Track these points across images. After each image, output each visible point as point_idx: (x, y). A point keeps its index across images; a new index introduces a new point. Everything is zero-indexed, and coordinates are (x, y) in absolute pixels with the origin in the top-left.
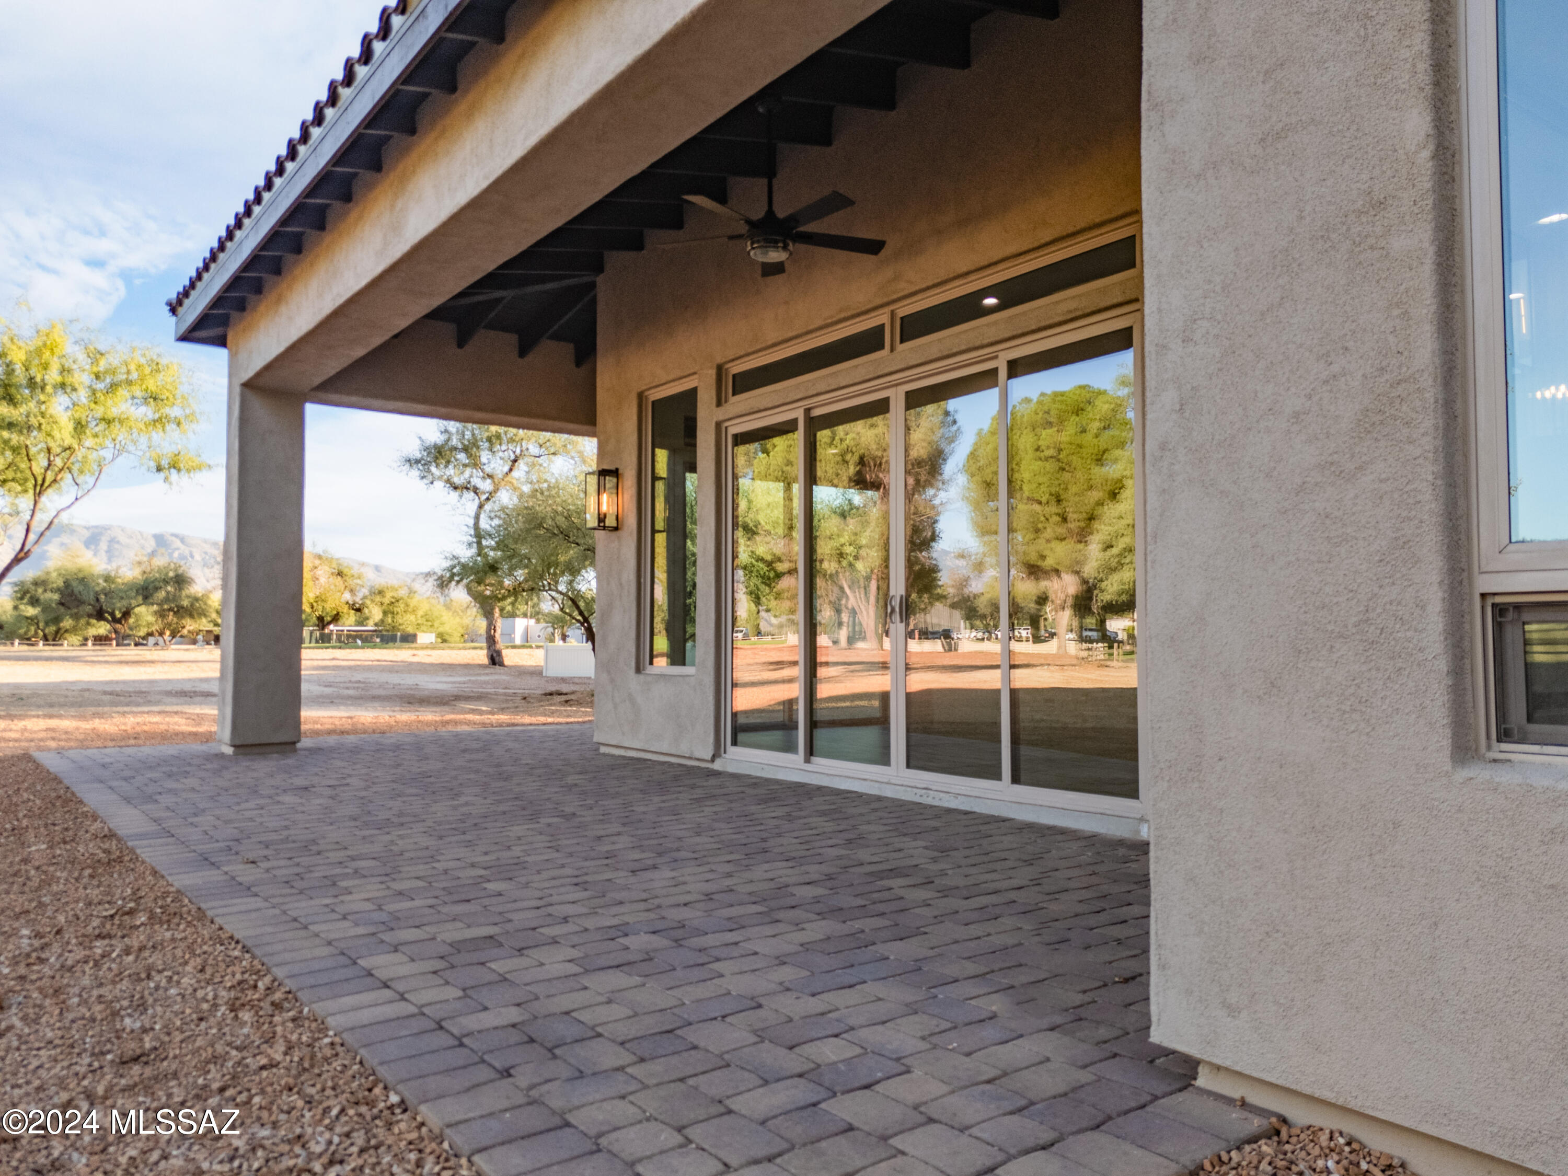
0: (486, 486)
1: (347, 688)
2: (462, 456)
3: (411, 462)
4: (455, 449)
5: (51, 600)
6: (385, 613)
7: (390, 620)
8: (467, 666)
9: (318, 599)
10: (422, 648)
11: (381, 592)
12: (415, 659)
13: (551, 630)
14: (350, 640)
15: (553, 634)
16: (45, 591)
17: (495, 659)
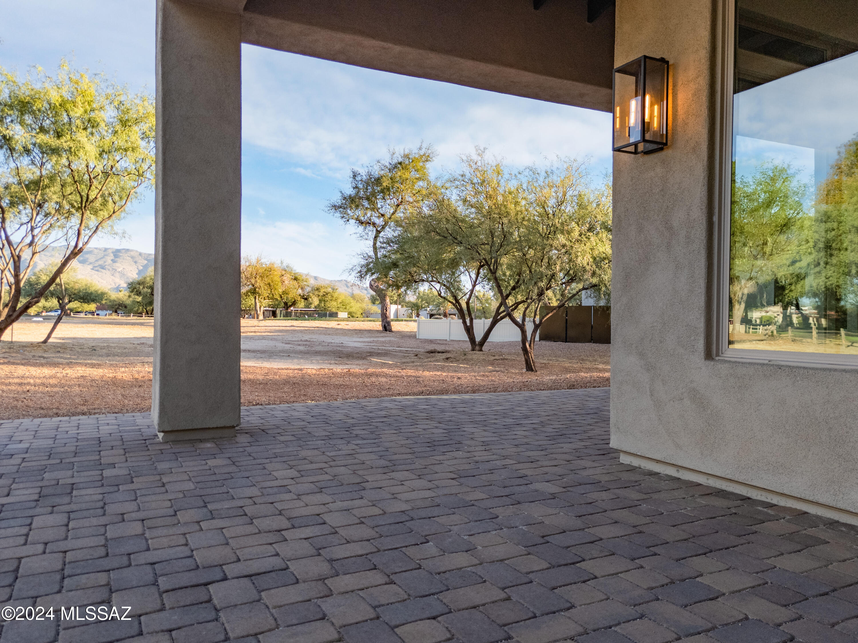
0: (380, 222)
1: (299, 345)
2: (366, 203)
3: (335, 207)
4: (361, 198)
5: (147, 292)
6: (320, 301)
7: (323, 305)
8: (370, 331)
9: (284, 293)
10: (341, 320)
11: (318, 289)
12: (339, 327)
13: (410, 311)
14: (302, 315)
15: (412, 313)
16: (144, 287)
17: (387, 328)
